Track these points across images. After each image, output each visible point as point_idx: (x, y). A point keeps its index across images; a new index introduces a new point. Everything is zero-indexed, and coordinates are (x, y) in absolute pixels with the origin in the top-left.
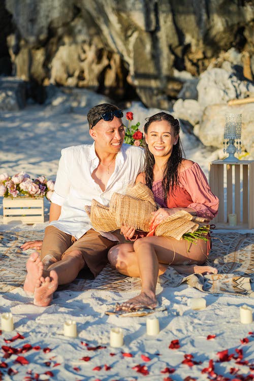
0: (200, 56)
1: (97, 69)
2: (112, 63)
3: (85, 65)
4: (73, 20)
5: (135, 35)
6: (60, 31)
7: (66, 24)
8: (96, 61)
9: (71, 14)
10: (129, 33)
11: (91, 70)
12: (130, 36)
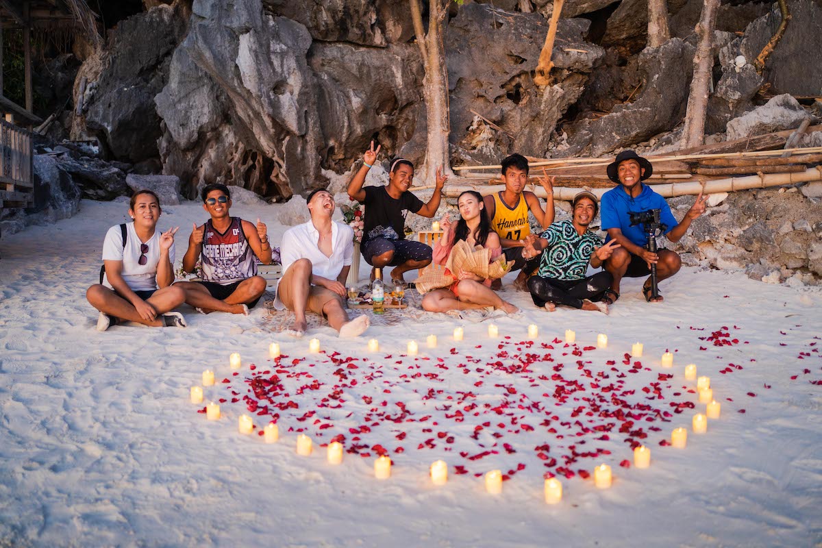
0: (341, 156)
1: (243, 168)
2: (256, 163)
3: (232, 165)
4: (220, 125)
5: (287, 138)
6: (209, 135)
7: (214, 129)
8: (241, 161)
9: (219, 120)
10: (282, 136)
11: (237, 170)
12: (283, 139)
